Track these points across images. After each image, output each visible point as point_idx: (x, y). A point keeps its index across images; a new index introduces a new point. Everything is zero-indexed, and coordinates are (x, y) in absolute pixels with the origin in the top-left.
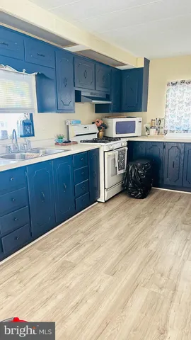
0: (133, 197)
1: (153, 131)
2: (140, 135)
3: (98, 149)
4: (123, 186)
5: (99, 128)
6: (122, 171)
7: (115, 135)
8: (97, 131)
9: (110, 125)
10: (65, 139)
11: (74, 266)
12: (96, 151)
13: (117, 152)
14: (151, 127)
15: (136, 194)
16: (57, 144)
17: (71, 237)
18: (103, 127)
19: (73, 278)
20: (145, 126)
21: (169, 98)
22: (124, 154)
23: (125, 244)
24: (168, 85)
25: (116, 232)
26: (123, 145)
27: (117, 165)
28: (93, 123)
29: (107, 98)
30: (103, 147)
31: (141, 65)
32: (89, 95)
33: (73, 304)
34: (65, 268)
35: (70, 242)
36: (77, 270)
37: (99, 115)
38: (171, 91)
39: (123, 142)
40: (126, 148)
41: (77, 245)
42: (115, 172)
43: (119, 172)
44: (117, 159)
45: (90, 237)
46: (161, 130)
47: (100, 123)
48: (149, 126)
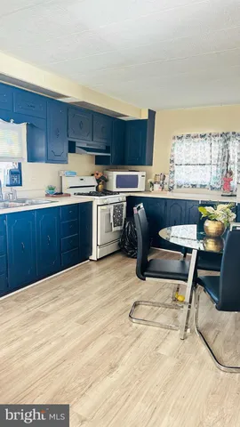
0: (129, 256)
1: (157, 187)
2: (143, 190)
3: (92, 202)
4: (119, 244)
5: (98, 181)
6: (119, 228)
7: (115, 189)
8: (96, 184)
9: (110, 178)
10: (57, 191)
11: (46, 315)
12: (89, 204)
13: (112, 206)
14: (155, 183)
15: (132, 253)
16: (47, 195)
17: (51, 291)
18: (103, 180)
19: (43, 325)
20: (149, 181)
21: (175, 152)
22: (122, 210)
23: (105, 299)
24: (174, 138)
25: (99, 288)
26: (121, 200)
27: (112, 221)
28: (93, 175)
29: (107, 150)
30: (97, 200)
31: (145, 116)
32: (85, 146)
33: (37, 345)
34: (37, 317)
35: (49, 295)
36: (48, 319)
37: (99, 167)
38: (177, 145)
39: (122, 197)
40: (125, 204)
41: (55, 299)
42: (109, 229)
43: (114, 229)
44: (112, 215)
45: (71, 292)
46: (166, 187)
47: (99, 176)
48: (153, 181)
